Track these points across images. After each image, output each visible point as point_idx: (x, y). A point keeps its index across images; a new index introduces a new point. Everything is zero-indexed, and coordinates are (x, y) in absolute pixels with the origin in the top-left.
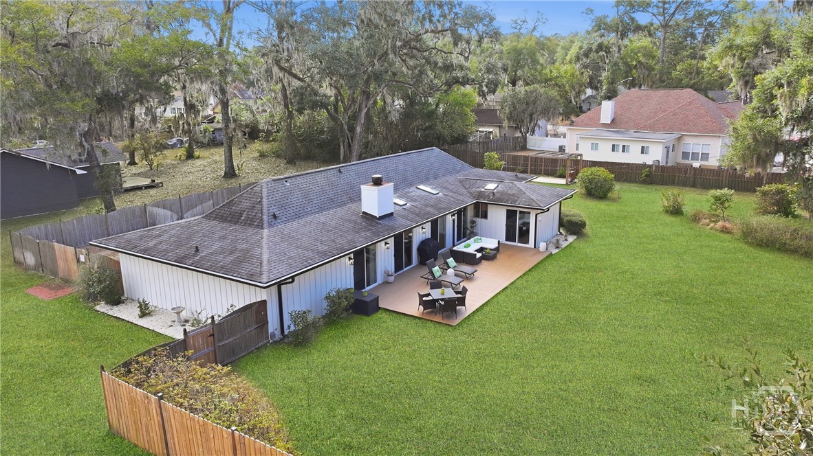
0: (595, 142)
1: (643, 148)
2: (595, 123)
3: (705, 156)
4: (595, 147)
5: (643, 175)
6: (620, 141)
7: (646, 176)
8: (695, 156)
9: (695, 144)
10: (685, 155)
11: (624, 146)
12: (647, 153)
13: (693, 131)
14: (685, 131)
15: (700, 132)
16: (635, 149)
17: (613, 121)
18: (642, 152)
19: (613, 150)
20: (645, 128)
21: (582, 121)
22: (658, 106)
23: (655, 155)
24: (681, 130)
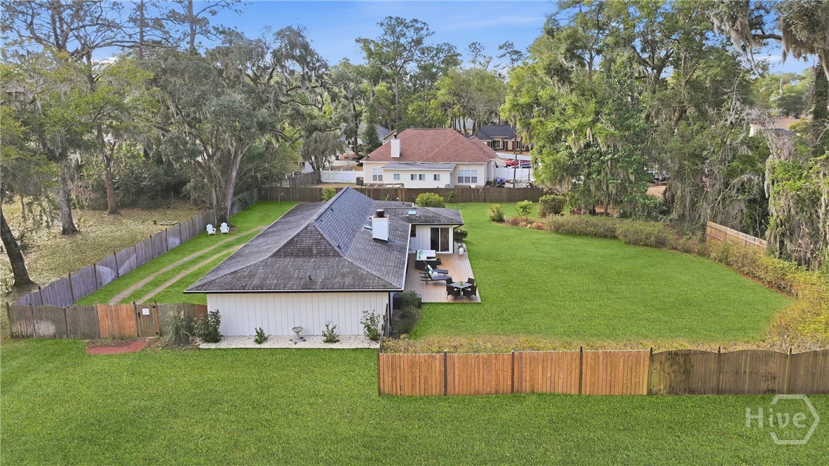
0: (397, 173)
1: (435, 175)
2: (386, 157)
3: (474, 180)
4: (397, 177)
5: (449, 196)
6: (416, 170)
7: (452, 197)
8: (467, 179)
9: (466, 171)
10: (460, 179)
11: (420, 175)
12: (439, 180)
13: (464, 161)
14: (458, 161)
15: (469, 161)
16: (429, 177)
17: (401, 154)
18: (435, 179)
19: (412, 179)
20: (428, 160)
21: (375, 156)
22: (432, 143)
23: (444, 181)
24: (455, 161)
